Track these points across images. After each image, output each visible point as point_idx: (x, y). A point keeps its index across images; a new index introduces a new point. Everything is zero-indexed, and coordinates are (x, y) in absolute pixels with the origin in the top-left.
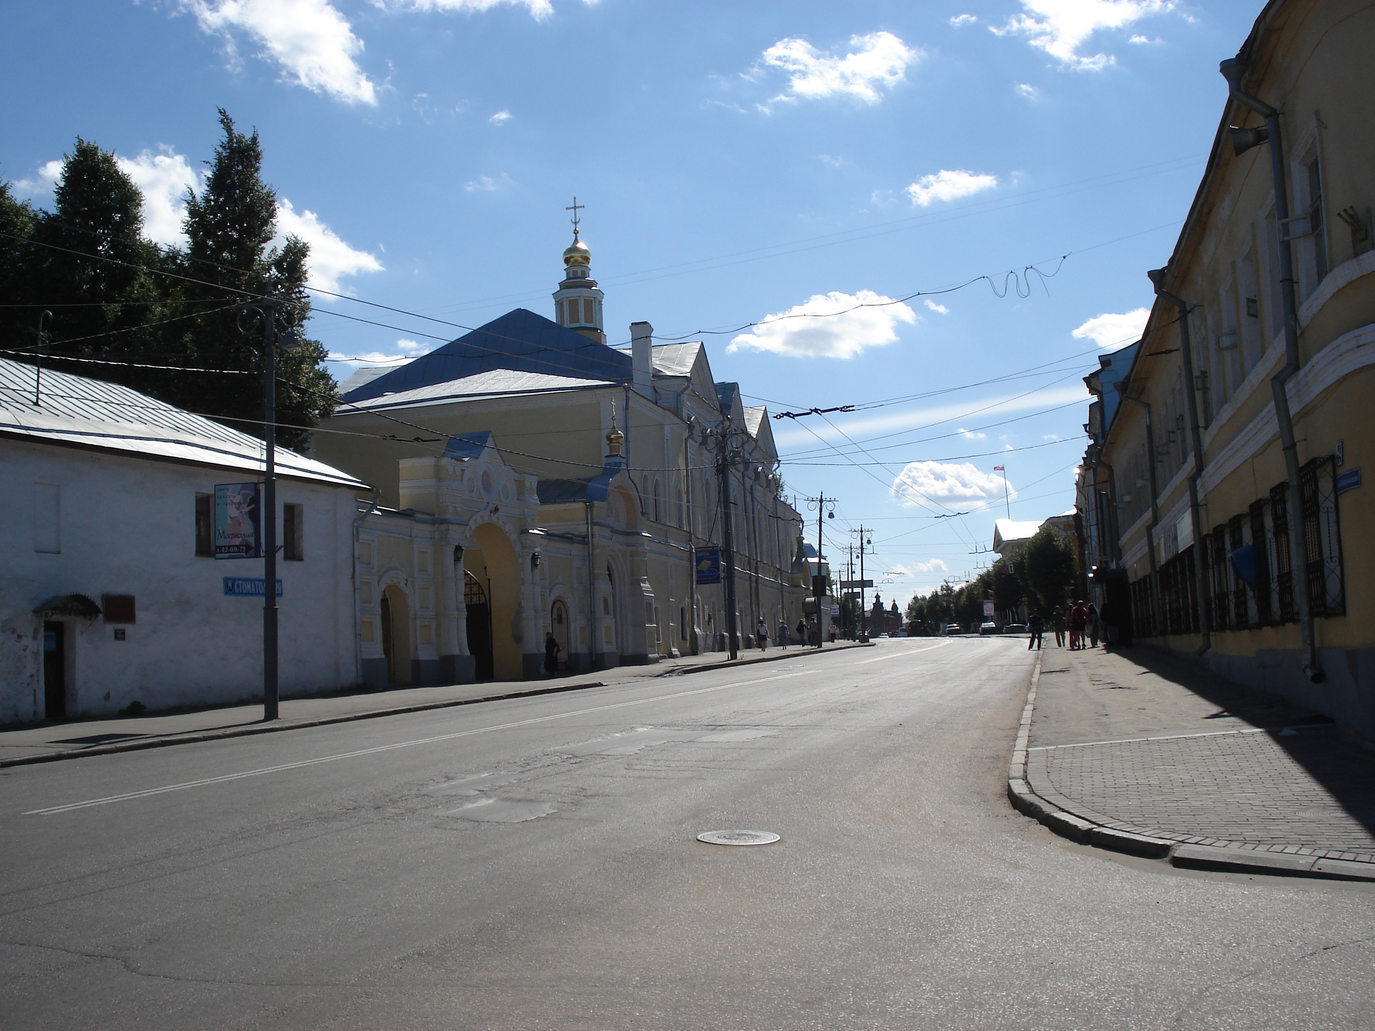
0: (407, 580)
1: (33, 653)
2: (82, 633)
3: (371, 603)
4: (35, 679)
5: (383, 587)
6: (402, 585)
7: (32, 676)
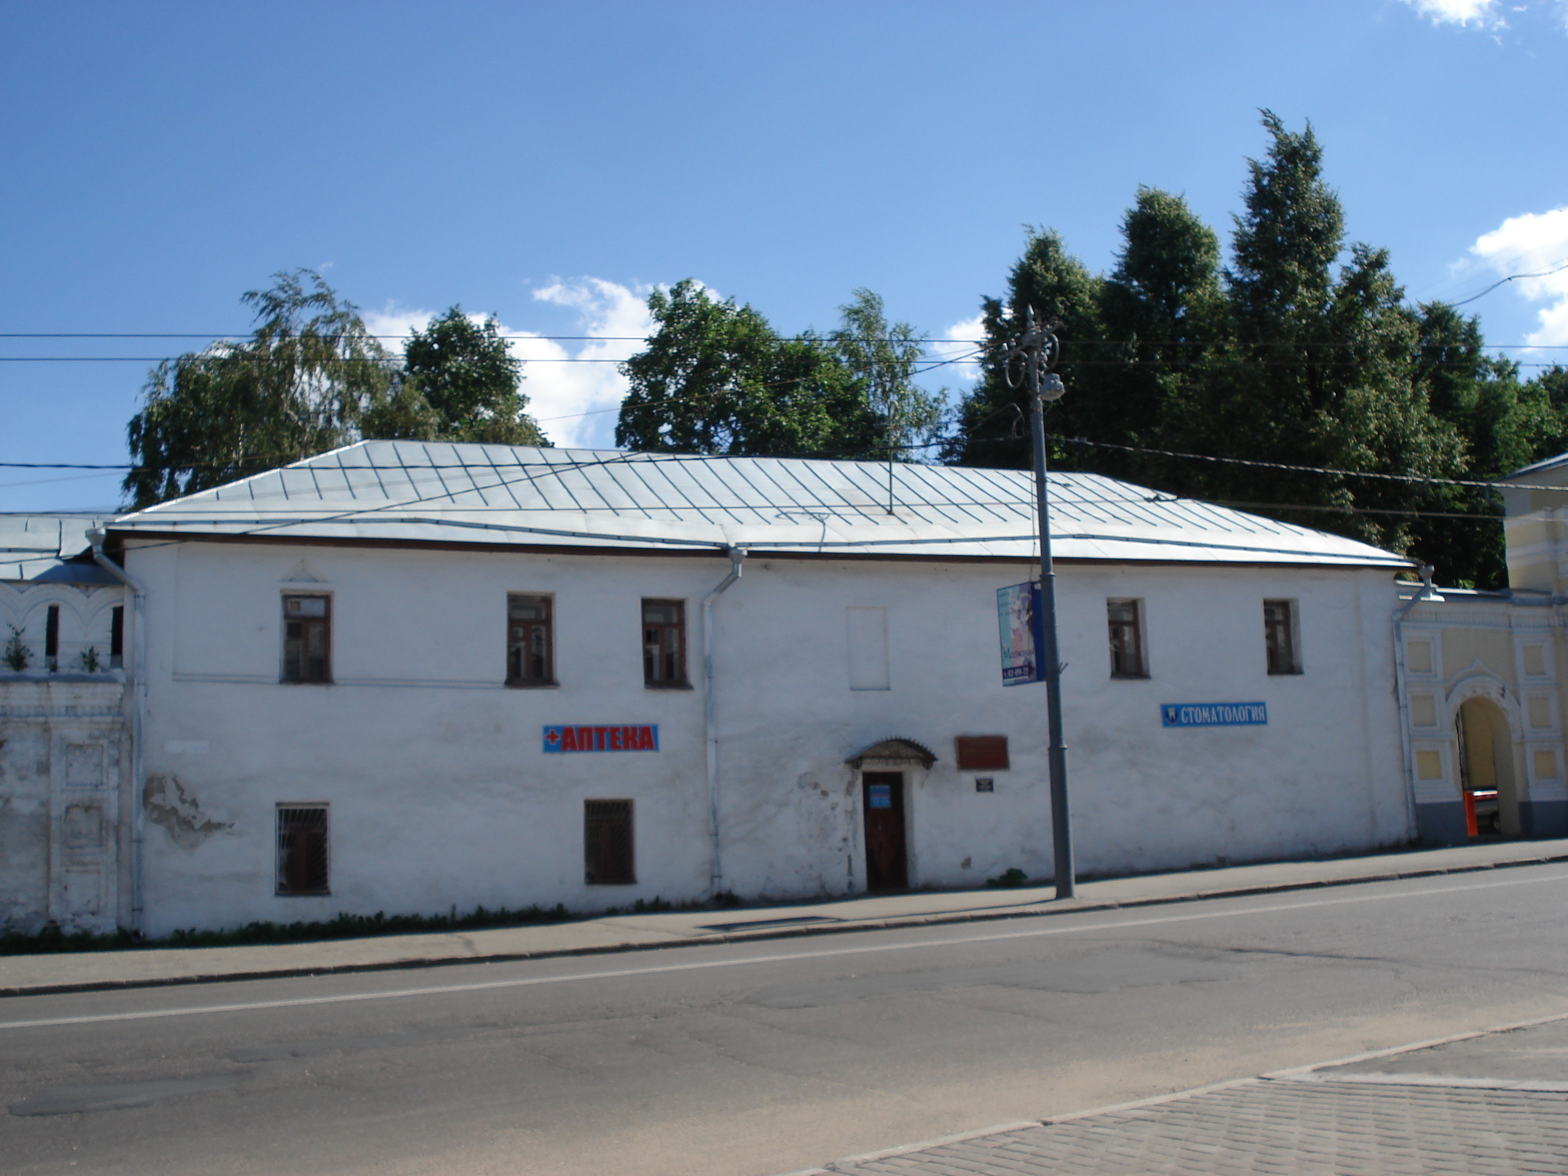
0: (1503, 690)
1: (846, 812)
2: (922, 786)
3: (1434, 724)
4: (851, 843)
5: (1456, 701)
6: (1494, 695)
7: (845, 840)
